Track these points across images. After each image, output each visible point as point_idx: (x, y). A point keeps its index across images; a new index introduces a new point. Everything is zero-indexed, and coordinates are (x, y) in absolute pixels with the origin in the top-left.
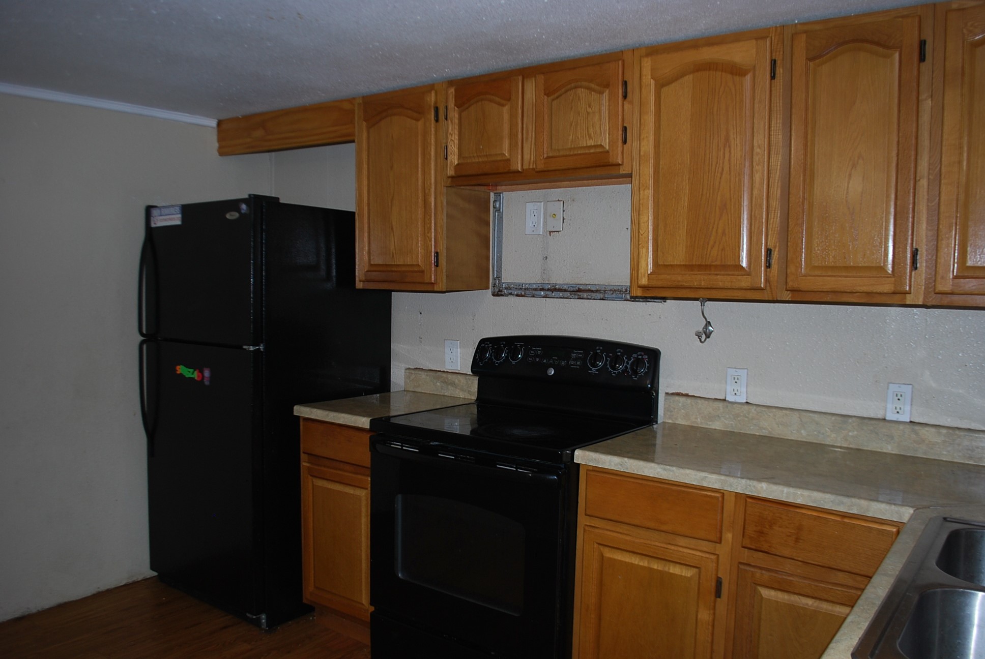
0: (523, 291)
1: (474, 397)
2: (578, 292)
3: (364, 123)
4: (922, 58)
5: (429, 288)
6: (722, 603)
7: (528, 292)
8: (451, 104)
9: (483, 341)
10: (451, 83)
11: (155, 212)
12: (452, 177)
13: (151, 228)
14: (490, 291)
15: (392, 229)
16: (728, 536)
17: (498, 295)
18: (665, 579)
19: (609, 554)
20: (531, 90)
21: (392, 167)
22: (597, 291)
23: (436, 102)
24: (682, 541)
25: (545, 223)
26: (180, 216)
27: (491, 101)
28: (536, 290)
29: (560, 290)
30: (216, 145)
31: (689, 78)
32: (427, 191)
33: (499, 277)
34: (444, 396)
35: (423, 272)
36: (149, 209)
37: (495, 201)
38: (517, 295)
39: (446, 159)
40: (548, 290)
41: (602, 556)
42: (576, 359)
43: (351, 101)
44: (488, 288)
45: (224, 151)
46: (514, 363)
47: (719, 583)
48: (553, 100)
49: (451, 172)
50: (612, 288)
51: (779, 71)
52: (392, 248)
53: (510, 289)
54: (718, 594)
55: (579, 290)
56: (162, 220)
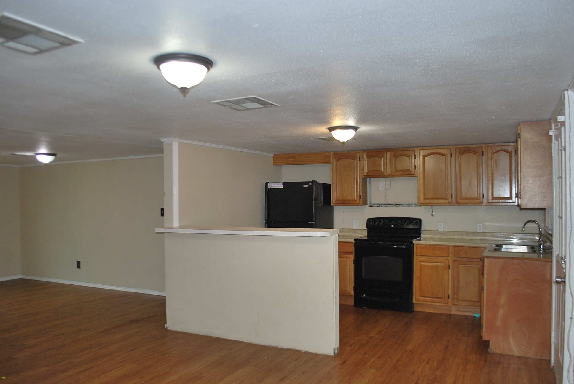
0: (379, 205)
1: (366, 235)
2: (397, 205)
3: (335, 160)
4: (483, 155)
5: (358, 204)
6: (450, 271)
7: (380, 205)
8: (365, 156)
9: (368, 219)
10: (364, 151)
11: (270, 184)
12: (365, 176)
13: (269, 189)
14: (368, 206)
15: (345, 189)
16: (451, 255)
17: (370, 206)
18: (437, 267)
19: (423, 263)
20: (389, 155)
21: (345, 172)
22: (402, 205)
23: (359, 156)
24: (440, 258)
25: (385, 187)
26: (282, 185)
27: (378, 157)
28: (383, 205)
29: (390, 205)
30: (273, 162)
31: (432, 156)
32: (357, 179)
33: (371, 202)
34: (353, 236)
35: (356, 201)
36: (267, 184)
37: (369, 181)
38: (377, 206)
39: (363, 171)
40: (387, 205)
41: (421, 264)
42: (399, 222)
43: (329, 152)
44: (367, 205)
45: (275, 164)
46: (380, 224)
47: (449, 266)
48: (396, 158)
49: (365, 174)
50: (406, 204)
51: (453, 155)
52: (345, 194)
53: (374, 205)
54: (449, 268)
55: (396, 205)
56: (273, 187)
